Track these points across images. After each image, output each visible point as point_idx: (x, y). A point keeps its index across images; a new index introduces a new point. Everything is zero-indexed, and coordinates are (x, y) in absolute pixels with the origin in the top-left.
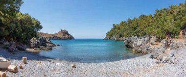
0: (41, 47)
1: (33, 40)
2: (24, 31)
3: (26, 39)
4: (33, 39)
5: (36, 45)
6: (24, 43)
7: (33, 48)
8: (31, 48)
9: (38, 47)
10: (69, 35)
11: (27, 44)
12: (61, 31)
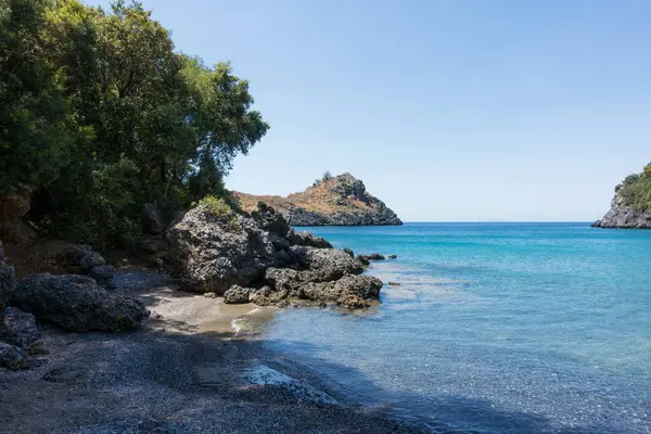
0: (281, 275)
1: (210, 217)
2: (110, 145)
3: (135, 211)
4: (201, 207)
5: (239, 261)
6: (115, 246)
7: (217, 287)
8: (190, 288)
9: (258, 280)
10: (368, 200)
11: (141, 256)
12: (327, 178)
